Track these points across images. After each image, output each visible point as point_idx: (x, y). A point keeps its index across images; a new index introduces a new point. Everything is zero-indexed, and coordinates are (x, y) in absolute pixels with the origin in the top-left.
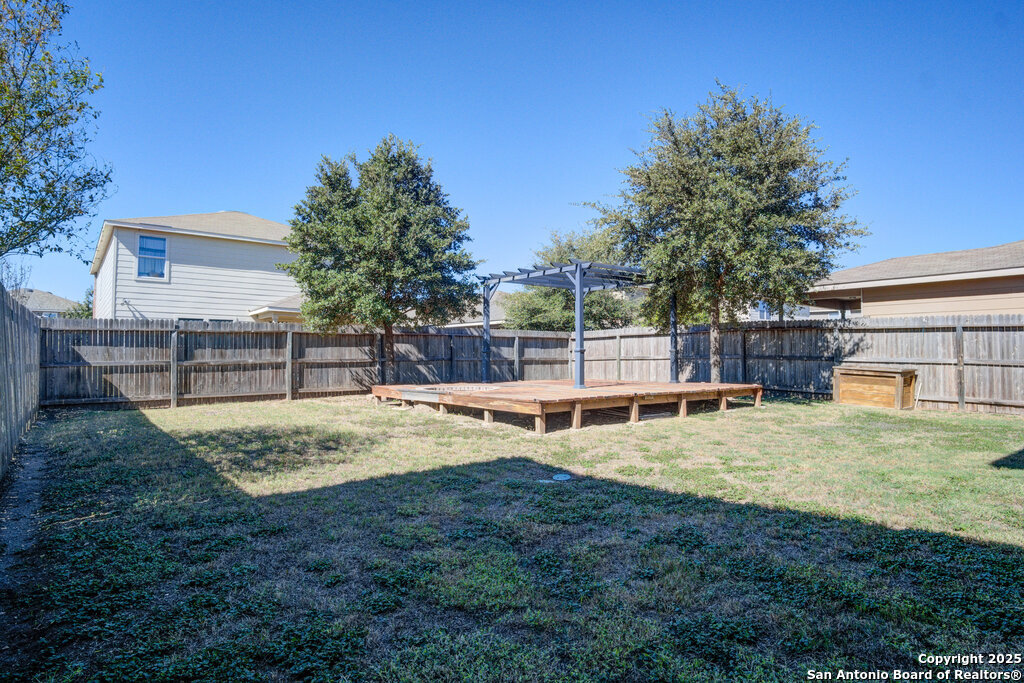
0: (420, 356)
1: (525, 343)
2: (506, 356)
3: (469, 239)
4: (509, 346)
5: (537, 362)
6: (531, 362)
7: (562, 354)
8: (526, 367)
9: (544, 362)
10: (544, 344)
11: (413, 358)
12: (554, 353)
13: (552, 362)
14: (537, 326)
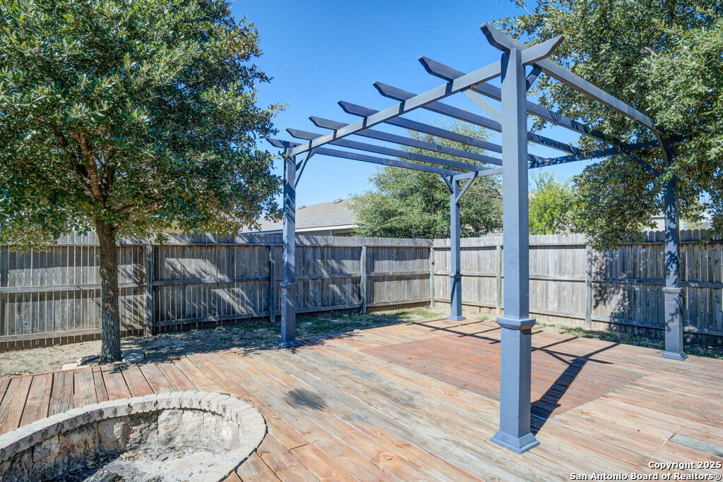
0: (220, 276)
1: (375, 254)
2: (349, 272)
3: (262, 77)
4: (353, 258)
5: (391, 278)
6: (383, 278)
7: (422, 267)
8: (377, 284)
9: (400, 278)
10: (400, 254)
11: (208, 279)
12: (413, 266)
13: (409, 278)
14: (391, 232)
